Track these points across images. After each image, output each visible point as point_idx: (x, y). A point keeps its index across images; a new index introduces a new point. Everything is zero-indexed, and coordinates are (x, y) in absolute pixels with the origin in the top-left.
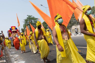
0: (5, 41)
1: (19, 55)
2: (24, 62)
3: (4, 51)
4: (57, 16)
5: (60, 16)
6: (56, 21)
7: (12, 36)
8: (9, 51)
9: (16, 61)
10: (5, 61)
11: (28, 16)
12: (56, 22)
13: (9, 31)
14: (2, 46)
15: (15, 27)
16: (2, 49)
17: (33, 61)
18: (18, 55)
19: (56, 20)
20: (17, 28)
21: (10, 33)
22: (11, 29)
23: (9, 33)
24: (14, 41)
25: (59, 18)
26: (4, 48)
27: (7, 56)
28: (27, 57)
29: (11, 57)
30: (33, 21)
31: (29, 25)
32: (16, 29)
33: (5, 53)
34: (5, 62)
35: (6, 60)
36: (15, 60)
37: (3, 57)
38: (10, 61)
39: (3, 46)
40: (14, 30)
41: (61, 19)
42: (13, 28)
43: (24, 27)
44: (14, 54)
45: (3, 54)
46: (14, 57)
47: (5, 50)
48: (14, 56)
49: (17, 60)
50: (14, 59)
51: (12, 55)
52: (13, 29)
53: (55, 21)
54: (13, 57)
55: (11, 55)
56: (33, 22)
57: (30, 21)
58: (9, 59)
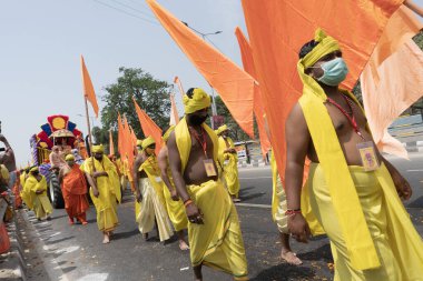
0: (19, 183)
1: (82, 246)
2: (104, 276)
3: (13, 226)
4: (313, 44)
5: (333, 45)
6: (308, 71)
7: (53, 160)
8: (37, 227)
9: (66, 271)
10: (18, 272)
12: (310, 77)
13: (40, 136)
14: (6, 205)
15: (66, 118)
16: (6, 220)
18: (76, 248)
19: (308, 64)
20: (74, 125)
21: (44, 145)
22: (47, 129)
23: (39, 145)
24: (65, 181)
25: (329, 57)
26: (14, 215)
27: (27, 251)
28: (119, 256)
29: (47, 256)
30: (145, 93)
31: (126, 110)
32: (71, 127)
33: (19, 236)
34: (20, 278)
35: (24, 270)
36: (64, 266)
37: (12, 256)
38: (43, 274)
40: (63, 135)
41: (337, 59)
42: (59, 123)
43: (103, 120)
44: (58, 241)
45: (12, 240)
46: (60, 254)
47: (17, 225)
48: (58, 252)
49: (74, 268)
50: (60, 264)
51: (52, 246)
52: (55, 126)
53: (301, 69)
54: (56, 256)
55: (46, 248)
56: (145, 99)
57: (131, 93)
58: (35, 261)
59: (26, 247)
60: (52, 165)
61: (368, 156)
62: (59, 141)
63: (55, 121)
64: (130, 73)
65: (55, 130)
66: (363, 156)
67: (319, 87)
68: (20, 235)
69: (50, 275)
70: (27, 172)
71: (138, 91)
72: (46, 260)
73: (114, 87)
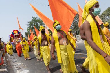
1: (22, 63)
2: (28, 71)
3: (5, 58)
4: (55, 23)
6: (54, 28)
7: (14, 41)
8: (11, 58)
9: (18, 69)
10: (6, 70)
11: (32, 17)
13: (11, 35)
15: (17, 31)
16: (3, 56)
17: (39, 70)
18: (21, 63)
21: (12, 37)
22: (13, 33)
23: (11, 37)
26: (5, 55)
28: (32, 66)
29: (13, 65)
30: (38, 23)
31: (33, 28)
32: (19, 33)
34: (6, 71)
35: (7, 69)
36: (18, 68)
37: (4, 66)
38: (12, 70)
39: (3, 52)
40: (17, 35)
41: (59, 25)
43: (28, 30)
45: (4, 61)
48: (16, 64)
49: (20, 69)
50: (17, 67)
51: (15, 63)
55: (13, 63)
56: (38, 25)
57: (35, 23)
58: (10, 67)
59: (8, 63)
60: (14, 42)
61: (65, 43)
62: (16, 36)
63: (15, 31)
64: (35, 18)
65: (15, 34)
66: (64, 43)
67: (56, 30)
68: (6, 60)
69: (14, 71)
70: (8, 44)
71: (37, 23)
72: (13, 67)
73: (31, 22)
